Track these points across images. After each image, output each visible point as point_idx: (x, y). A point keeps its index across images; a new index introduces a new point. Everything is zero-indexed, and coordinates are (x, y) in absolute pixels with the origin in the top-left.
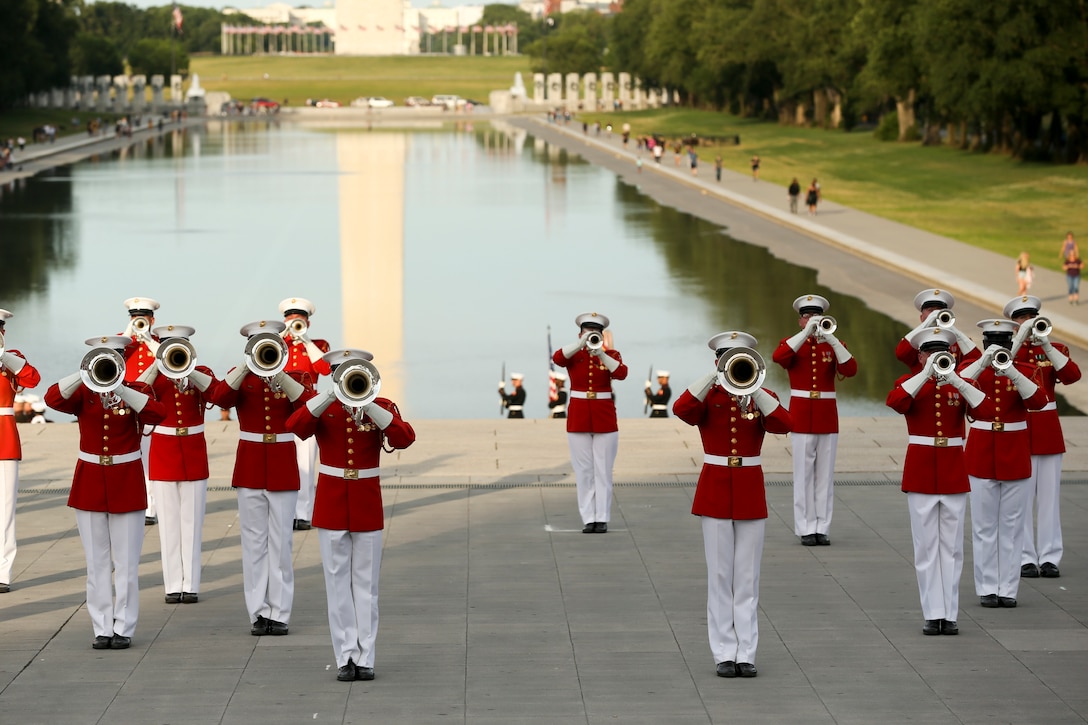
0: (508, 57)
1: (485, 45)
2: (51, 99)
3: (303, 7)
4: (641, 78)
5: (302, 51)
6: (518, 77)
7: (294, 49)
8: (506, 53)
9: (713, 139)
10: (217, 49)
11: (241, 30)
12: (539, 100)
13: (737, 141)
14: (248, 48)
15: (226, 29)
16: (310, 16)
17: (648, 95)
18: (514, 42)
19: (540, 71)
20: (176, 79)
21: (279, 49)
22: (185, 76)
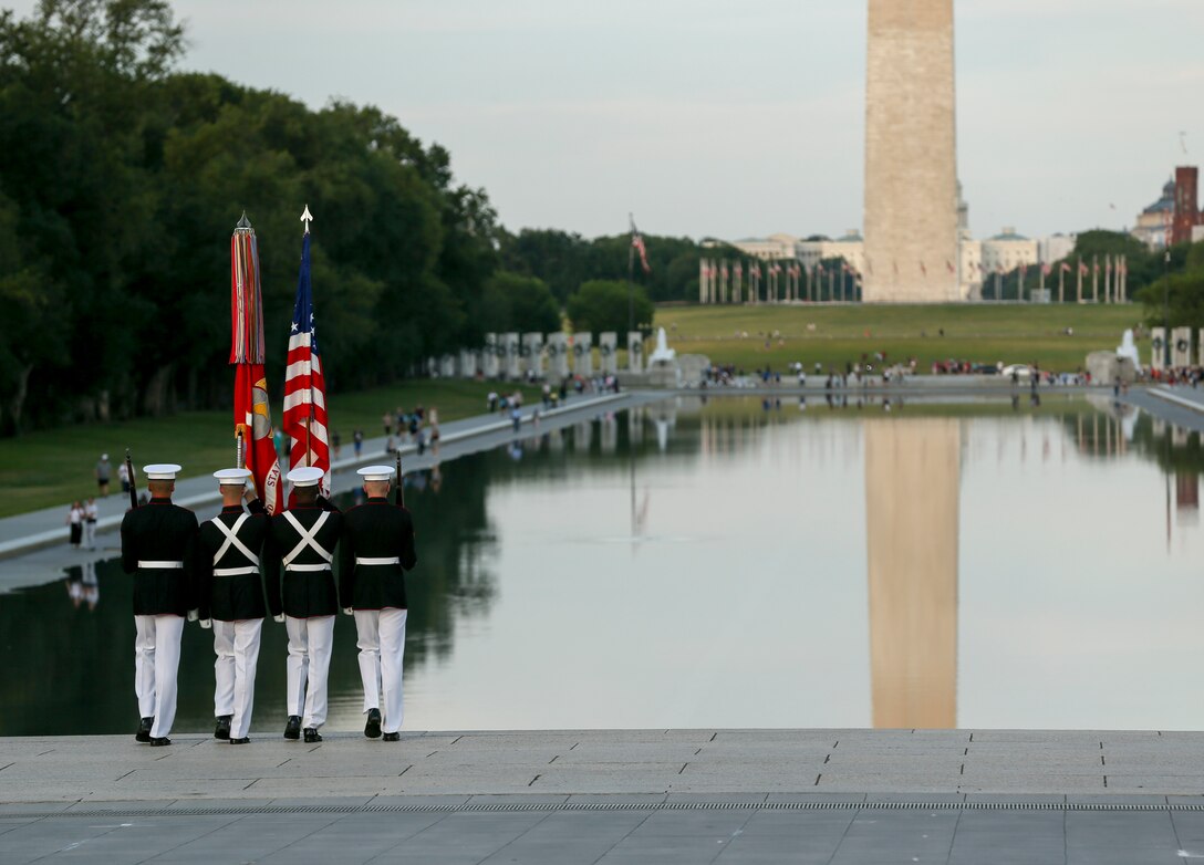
0: (1113, 306)
1: (1080, 289)
2: (458, 366)
3: (816, 239)
5: (814, 299)
6: (1128, 334)
7: (803, 296)
8: (1109, 299)
10: (693, 297)
12: (1157, 363)
14: (736, 294)
15: (705, 269)
18: (1121, 286)
19: (1160, 324)
20: (634, 337)
21: (781, 296)
22: (647, 334)
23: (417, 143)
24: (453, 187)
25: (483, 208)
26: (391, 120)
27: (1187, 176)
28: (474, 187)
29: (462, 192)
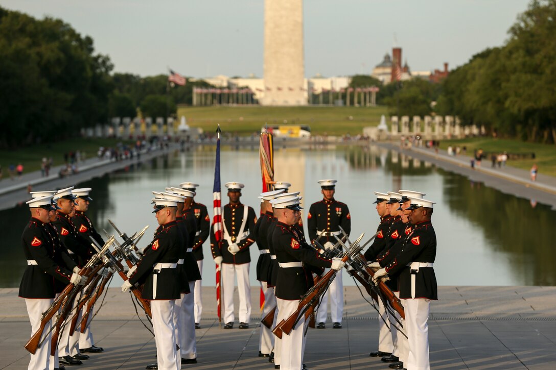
0: (370, 108)
1: (356, 100)
3: (236, 78)
4: (460, 119)
5: (242, 103)
6: (383, 118)
7: (237, 102)
8: (368, 105)
9: (519, 155)
10: (189, 102)
11: (205, 91)
12: (394, 133)
13: (534, 156)
14: (209, 102)
15: (196, 90)
16: (241, 83)
17: (464, 129)
18: (374, 98)
19: (395, 115)
20: (170, 120)
21: (228, 102)
22: (175, 118)
23: (79, 35)
24: (95, 54)
25: (108, 63)
26: (68, 25)
27: (398, 52)
28: (104, 54)
29: (99, 57)
